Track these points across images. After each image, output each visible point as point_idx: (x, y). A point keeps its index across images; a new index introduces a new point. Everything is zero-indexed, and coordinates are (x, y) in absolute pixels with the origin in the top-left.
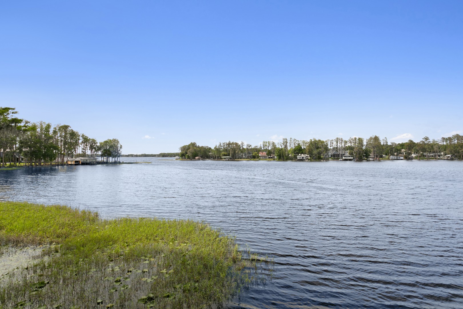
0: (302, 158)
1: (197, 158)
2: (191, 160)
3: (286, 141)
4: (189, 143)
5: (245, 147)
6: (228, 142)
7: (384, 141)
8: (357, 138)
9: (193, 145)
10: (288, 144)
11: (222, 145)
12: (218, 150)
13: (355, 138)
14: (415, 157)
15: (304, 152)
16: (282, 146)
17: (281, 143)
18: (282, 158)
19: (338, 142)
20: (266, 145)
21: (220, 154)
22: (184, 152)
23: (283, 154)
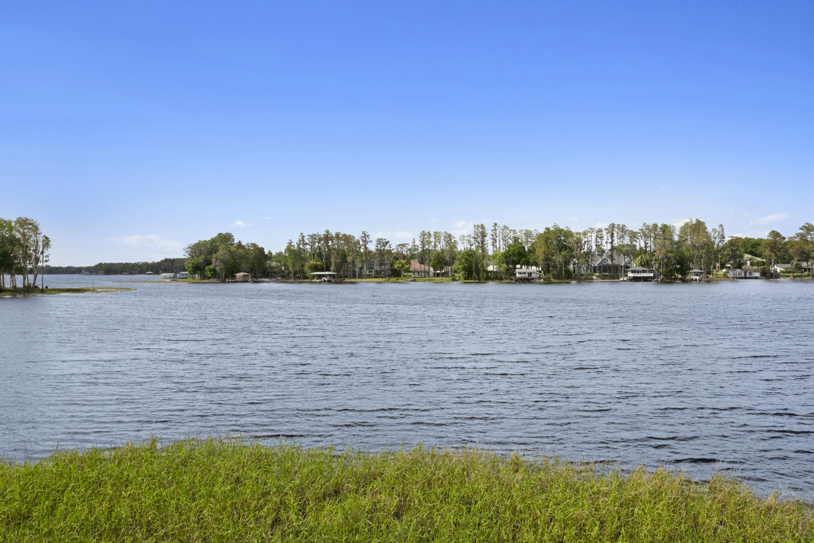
0: (527, 275)
1: (239, 275)
2: (224, 282)
3: (480, 230)
4: (214, 235)
5: (372, 247)
6: (322, 233)
7: (717, 234)
8: (660, 225)
9: (226, 238)
10: (488, 240)
11: (307, 241)
12: (295, 254)
13: (655, 226)
14: (781, 272)
15: (531, 261)
16: (471, 245)
17: (469, 235)
18: (475, 274)
19: (615, 235)
20: (429, 242)
21: (303, 266)
22: (201, 259)
23: (477, 266)
